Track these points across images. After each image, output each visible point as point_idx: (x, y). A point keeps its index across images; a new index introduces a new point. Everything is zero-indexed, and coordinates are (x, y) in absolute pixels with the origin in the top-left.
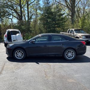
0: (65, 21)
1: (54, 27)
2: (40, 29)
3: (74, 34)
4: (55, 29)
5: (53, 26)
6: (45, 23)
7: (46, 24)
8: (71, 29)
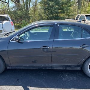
0: (71, 5)
1: (57, 13)
2: (40, 15)
3: (85, 21)
4: (59, 15)
5: (55, 11)
6: (46, 7)
7: (47, 9)
8: (80, 15)
